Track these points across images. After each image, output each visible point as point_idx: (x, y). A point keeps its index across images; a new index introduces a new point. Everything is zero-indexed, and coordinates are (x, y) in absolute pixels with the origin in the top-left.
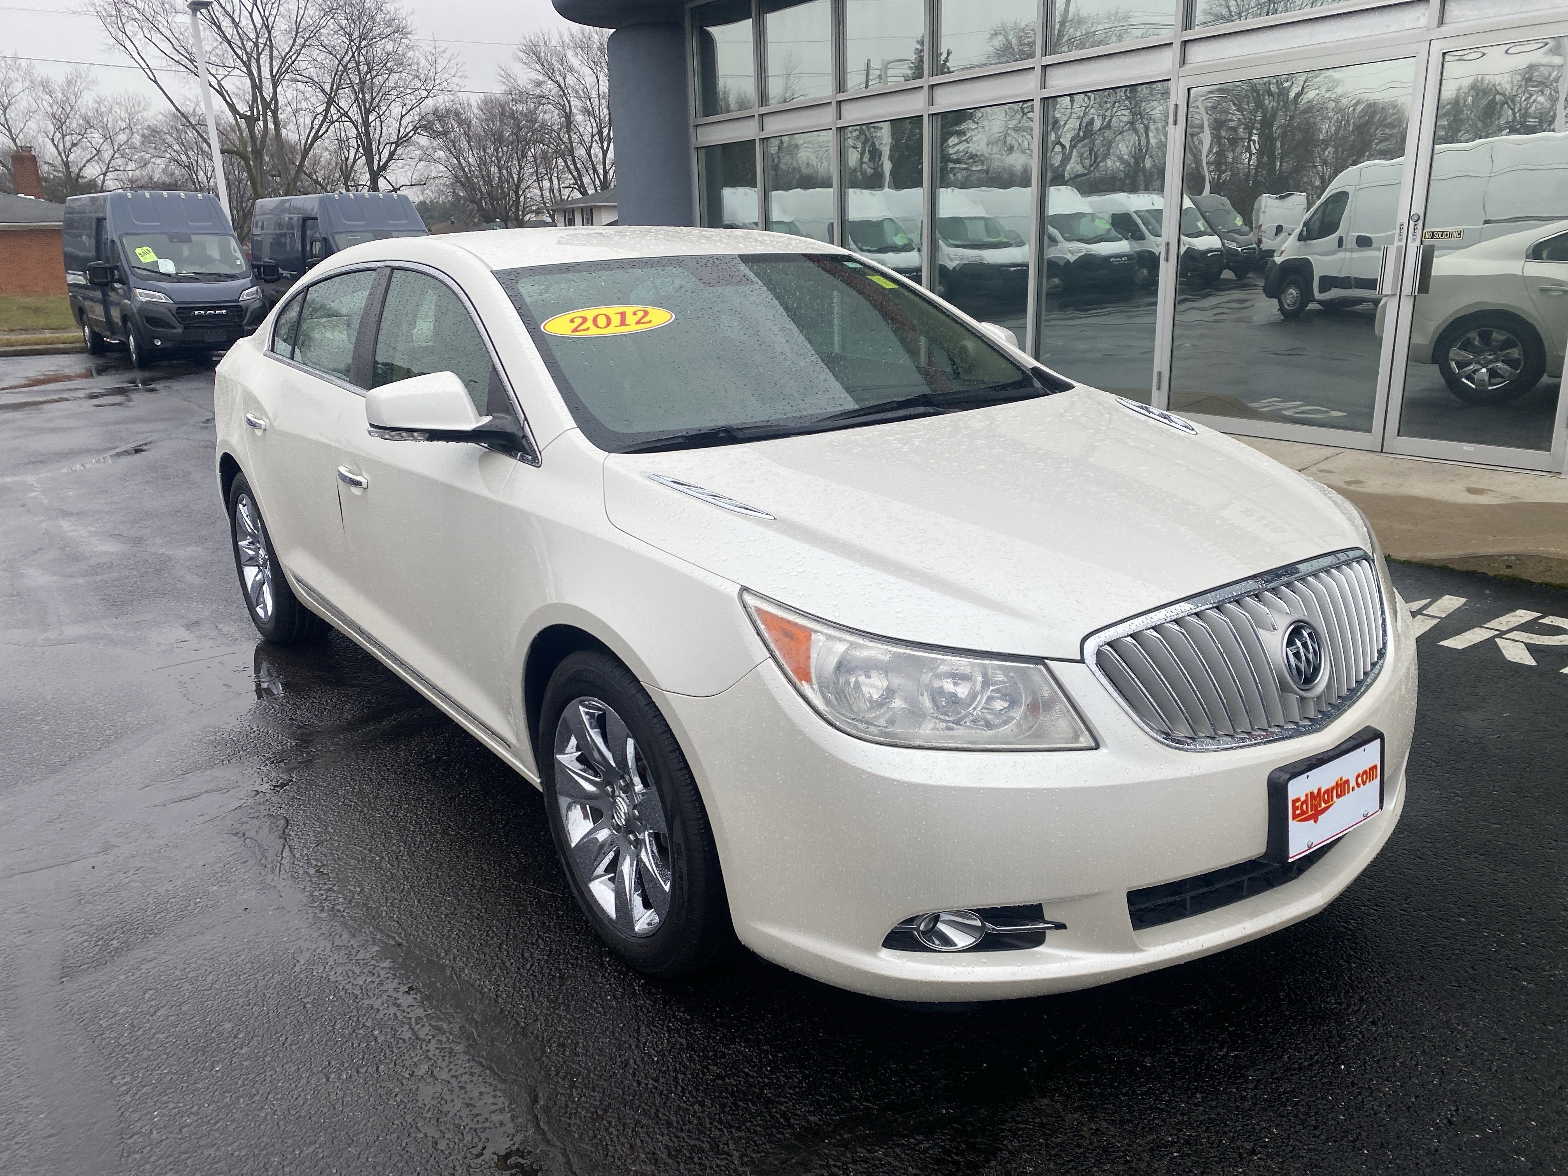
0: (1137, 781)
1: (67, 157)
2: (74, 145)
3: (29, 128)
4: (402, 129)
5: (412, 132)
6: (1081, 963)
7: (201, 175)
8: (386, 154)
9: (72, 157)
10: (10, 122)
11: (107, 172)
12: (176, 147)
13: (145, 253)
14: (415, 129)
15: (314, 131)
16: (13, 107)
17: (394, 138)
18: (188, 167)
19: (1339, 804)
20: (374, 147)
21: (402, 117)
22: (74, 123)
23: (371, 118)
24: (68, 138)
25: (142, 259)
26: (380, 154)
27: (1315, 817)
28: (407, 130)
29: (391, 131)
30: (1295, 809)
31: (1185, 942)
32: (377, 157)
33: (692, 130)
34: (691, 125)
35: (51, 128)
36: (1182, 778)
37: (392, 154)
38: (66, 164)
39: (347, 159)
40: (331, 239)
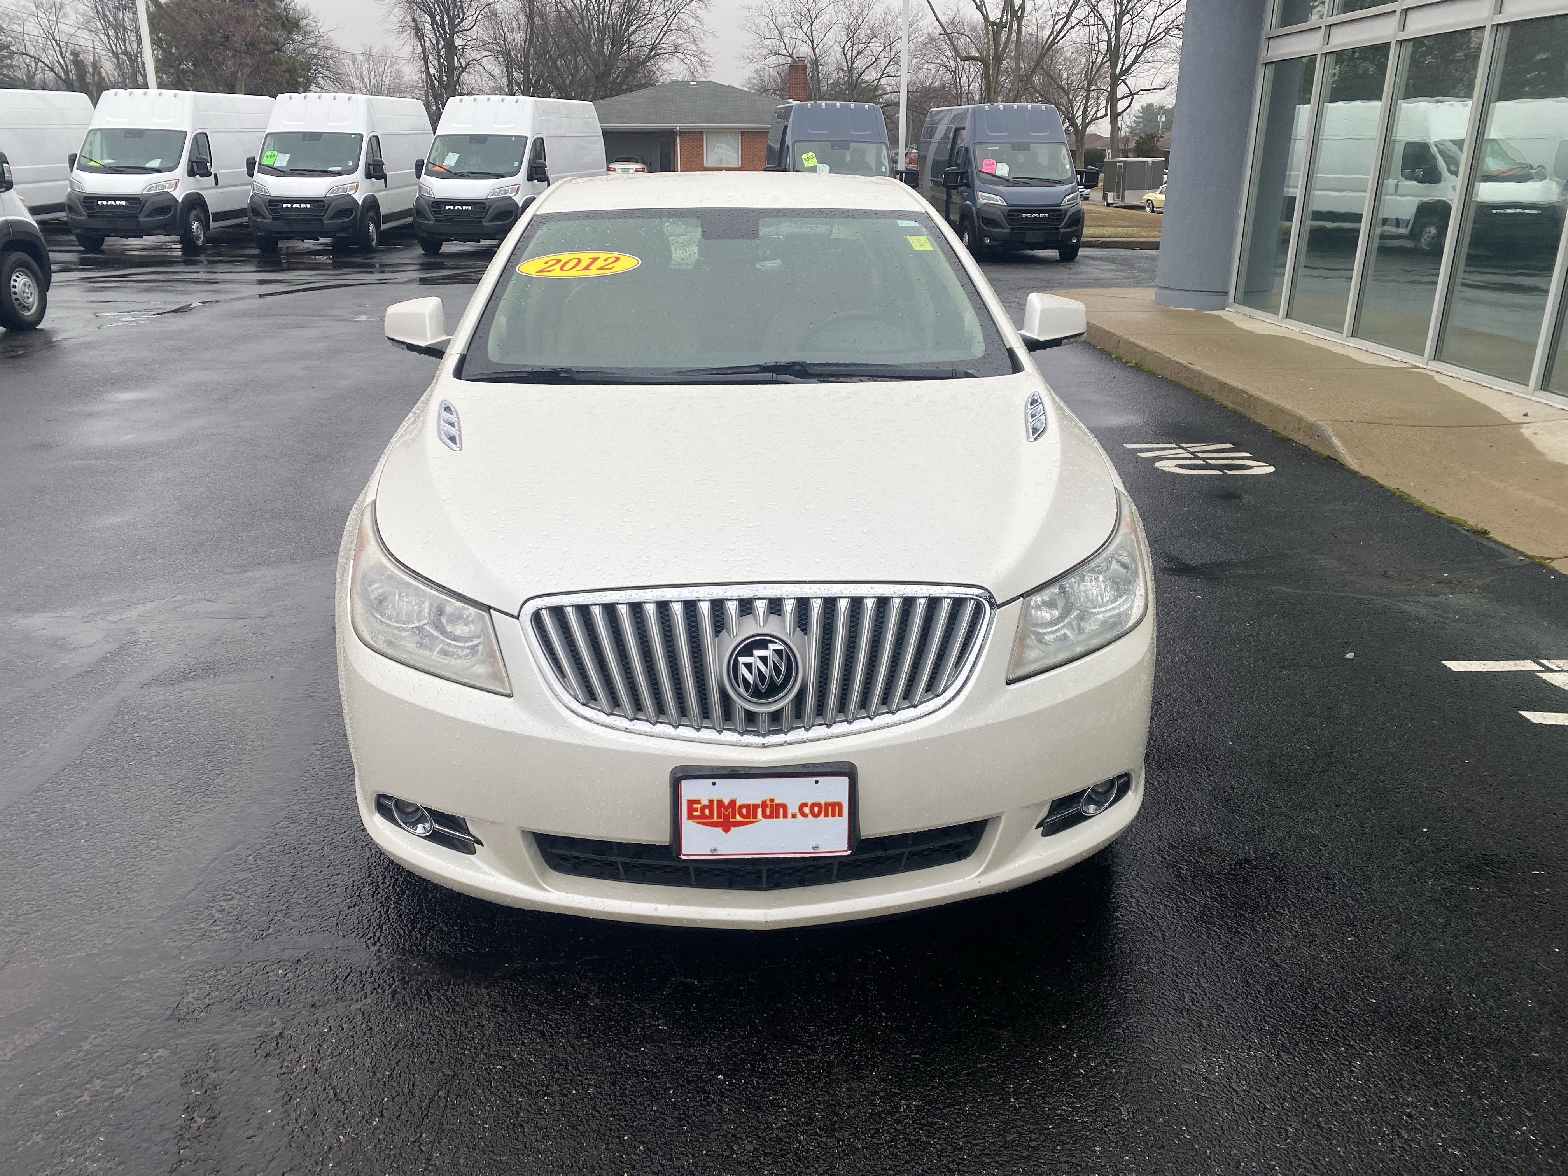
0: (528, 734)
1: (852, 64)
2: (859, 53)
3: (829, 39)
4: (1153, 31)
5: (1163, 34)
6: (492, 879)
7: (964, 78)
8: (1132, 55)
9: (855, 65)
10: (815, 33)
11: (881, 77)
12: (948, 53)
13: (809, 158)
14: (1168, 30)
15: (1052, 37)
16: (818, 20)
17: (1143, 40)
18: (954, 72)
19: (763, 825)
20: (1121, 51)
21: (1156, 17)
22: (862, 34)
23: (1125, 20)
24: (856, 47)
25: (805, 163)
26: (1125, 57)
27: (727, 828)
28: (1158, 32)
29: (1141, 33)
30: (691, 810)
31: (590, 898)
32: (1122, 59)
33: (1263, 43)
34: (1264, 37)
35: (845, 38)
36: (573, 744)
37: (1137, 57)
38: (850, 71)
39: (1094, 63)
40: (971, 150)
